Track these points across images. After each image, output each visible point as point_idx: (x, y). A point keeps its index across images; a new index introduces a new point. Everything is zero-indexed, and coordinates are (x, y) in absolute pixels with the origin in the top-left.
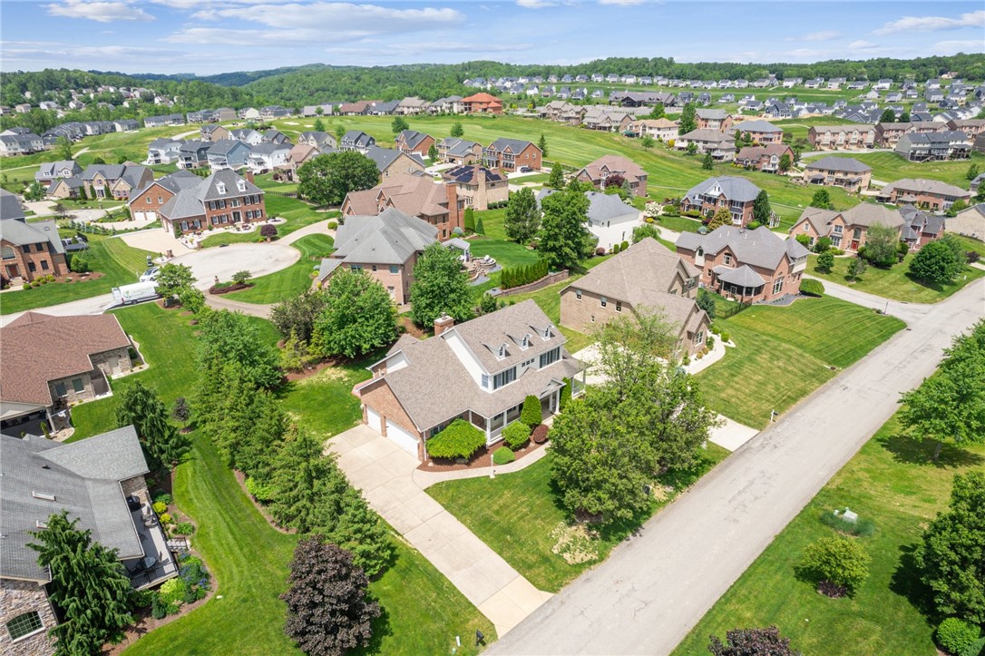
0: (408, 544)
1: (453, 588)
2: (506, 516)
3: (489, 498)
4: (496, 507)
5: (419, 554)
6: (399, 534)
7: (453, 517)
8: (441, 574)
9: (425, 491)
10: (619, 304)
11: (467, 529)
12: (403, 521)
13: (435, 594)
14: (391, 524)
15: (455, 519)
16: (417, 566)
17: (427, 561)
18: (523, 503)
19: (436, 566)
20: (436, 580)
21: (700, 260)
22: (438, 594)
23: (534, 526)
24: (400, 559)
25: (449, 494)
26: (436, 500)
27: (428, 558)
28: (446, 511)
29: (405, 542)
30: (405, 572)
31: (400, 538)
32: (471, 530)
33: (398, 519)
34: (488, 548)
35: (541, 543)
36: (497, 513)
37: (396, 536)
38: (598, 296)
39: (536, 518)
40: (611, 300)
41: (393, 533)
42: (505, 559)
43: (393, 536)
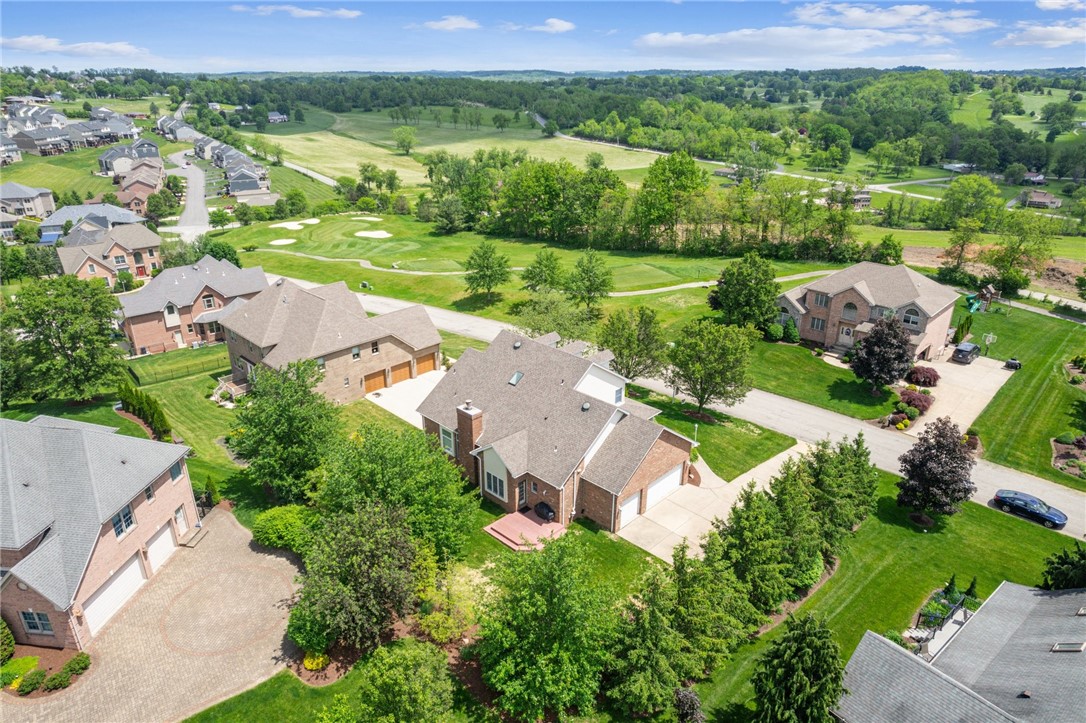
10: (375, 346)
21: (173, 320)
38: (348, 350)
40: (361, 346)
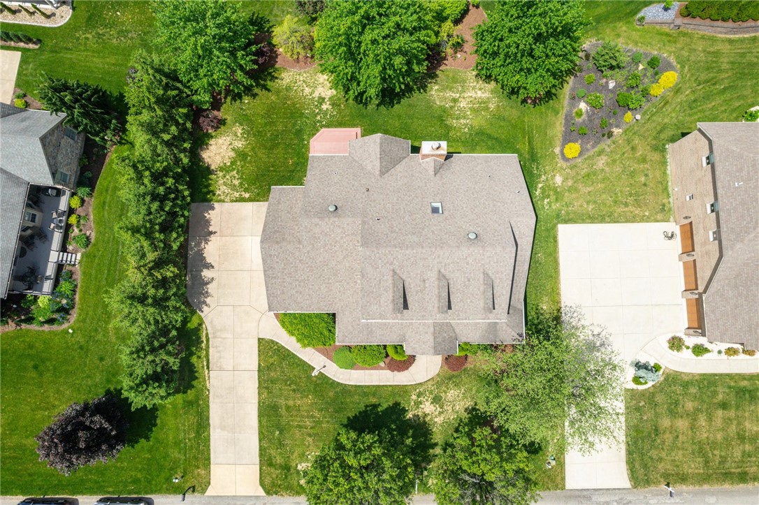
0: (207, 382)
1: (208, 440)
2: (291, 416)
3: (294, 390)
4: (291, 403)
5: (208, 397)
6: (208, 368)
7: (257, 381)
8: (209, 424)
9: (259, 339)
11: (257, 401)
12: (220, 358)
13: (194, 435)
14: (210, 354)
15: (257, 385)
16: (199, 405)
17: (208, 406)
18: (313, 416)
19: (211, 415)
20: (202, 425)
22: (195, 437)
23: (303, 440)
24: (193, 390)
25: (271, 360)
26: (259, 356)
27: (211, 405)
28: (257, 373)
29: (207, 378)
30: (189, 404)
31: (207, 372)
32: (259, 405)
33: (219, 352)
34: (257, 429)
35: (296, 454)
36: (288, 408)
37: (205, 367)
39: (310, 435)
41: (205, 363)
42: (260, 446)
43: (203, 367)
